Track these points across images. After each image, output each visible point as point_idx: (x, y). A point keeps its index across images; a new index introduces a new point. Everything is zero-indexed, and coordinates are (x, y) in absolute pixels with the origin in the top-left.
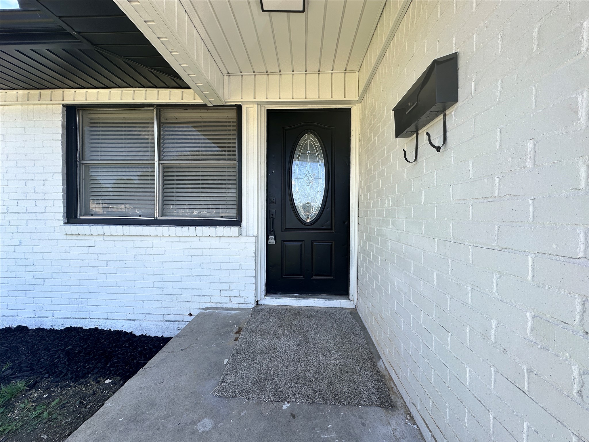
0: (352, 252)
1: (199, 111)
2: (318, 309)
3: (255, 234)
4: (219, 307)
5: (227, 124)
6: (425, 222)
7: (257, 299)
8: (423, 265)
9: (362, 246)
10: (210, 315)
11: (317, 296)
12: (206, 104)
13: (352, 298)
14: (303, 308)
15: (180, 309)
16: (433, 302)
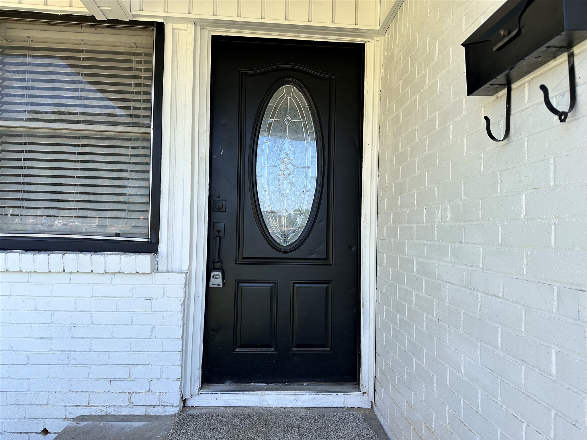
0: (365, 303)
1: (79, 29)
2: (303, 412)
3: (185, 268)
4: (107, 415)
5: (133, 58)
6: (529, 253)
7: (185, 396)
8: (524, 335)
9: (384, 292)
10: (88, 432)
11: (300, 387)
12: (94, 16)
13: (366, 388)
14: (274, 412)
15: (24, 420)
16: (549, 408)
